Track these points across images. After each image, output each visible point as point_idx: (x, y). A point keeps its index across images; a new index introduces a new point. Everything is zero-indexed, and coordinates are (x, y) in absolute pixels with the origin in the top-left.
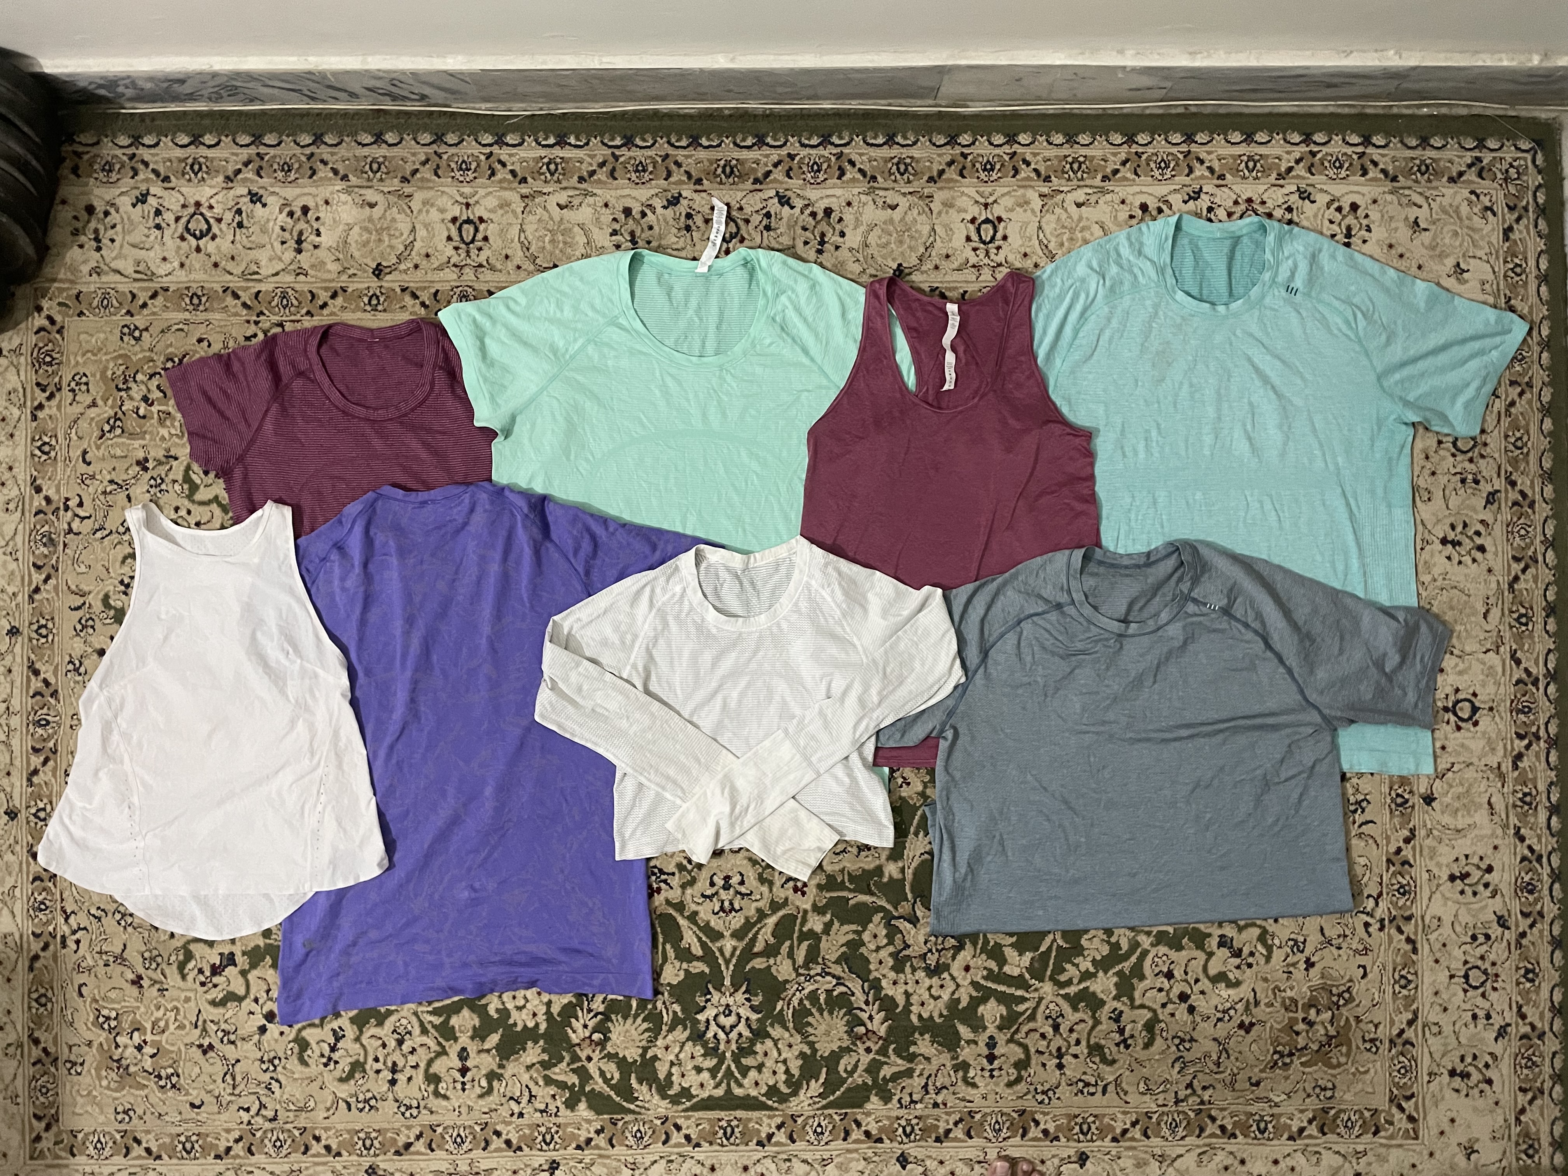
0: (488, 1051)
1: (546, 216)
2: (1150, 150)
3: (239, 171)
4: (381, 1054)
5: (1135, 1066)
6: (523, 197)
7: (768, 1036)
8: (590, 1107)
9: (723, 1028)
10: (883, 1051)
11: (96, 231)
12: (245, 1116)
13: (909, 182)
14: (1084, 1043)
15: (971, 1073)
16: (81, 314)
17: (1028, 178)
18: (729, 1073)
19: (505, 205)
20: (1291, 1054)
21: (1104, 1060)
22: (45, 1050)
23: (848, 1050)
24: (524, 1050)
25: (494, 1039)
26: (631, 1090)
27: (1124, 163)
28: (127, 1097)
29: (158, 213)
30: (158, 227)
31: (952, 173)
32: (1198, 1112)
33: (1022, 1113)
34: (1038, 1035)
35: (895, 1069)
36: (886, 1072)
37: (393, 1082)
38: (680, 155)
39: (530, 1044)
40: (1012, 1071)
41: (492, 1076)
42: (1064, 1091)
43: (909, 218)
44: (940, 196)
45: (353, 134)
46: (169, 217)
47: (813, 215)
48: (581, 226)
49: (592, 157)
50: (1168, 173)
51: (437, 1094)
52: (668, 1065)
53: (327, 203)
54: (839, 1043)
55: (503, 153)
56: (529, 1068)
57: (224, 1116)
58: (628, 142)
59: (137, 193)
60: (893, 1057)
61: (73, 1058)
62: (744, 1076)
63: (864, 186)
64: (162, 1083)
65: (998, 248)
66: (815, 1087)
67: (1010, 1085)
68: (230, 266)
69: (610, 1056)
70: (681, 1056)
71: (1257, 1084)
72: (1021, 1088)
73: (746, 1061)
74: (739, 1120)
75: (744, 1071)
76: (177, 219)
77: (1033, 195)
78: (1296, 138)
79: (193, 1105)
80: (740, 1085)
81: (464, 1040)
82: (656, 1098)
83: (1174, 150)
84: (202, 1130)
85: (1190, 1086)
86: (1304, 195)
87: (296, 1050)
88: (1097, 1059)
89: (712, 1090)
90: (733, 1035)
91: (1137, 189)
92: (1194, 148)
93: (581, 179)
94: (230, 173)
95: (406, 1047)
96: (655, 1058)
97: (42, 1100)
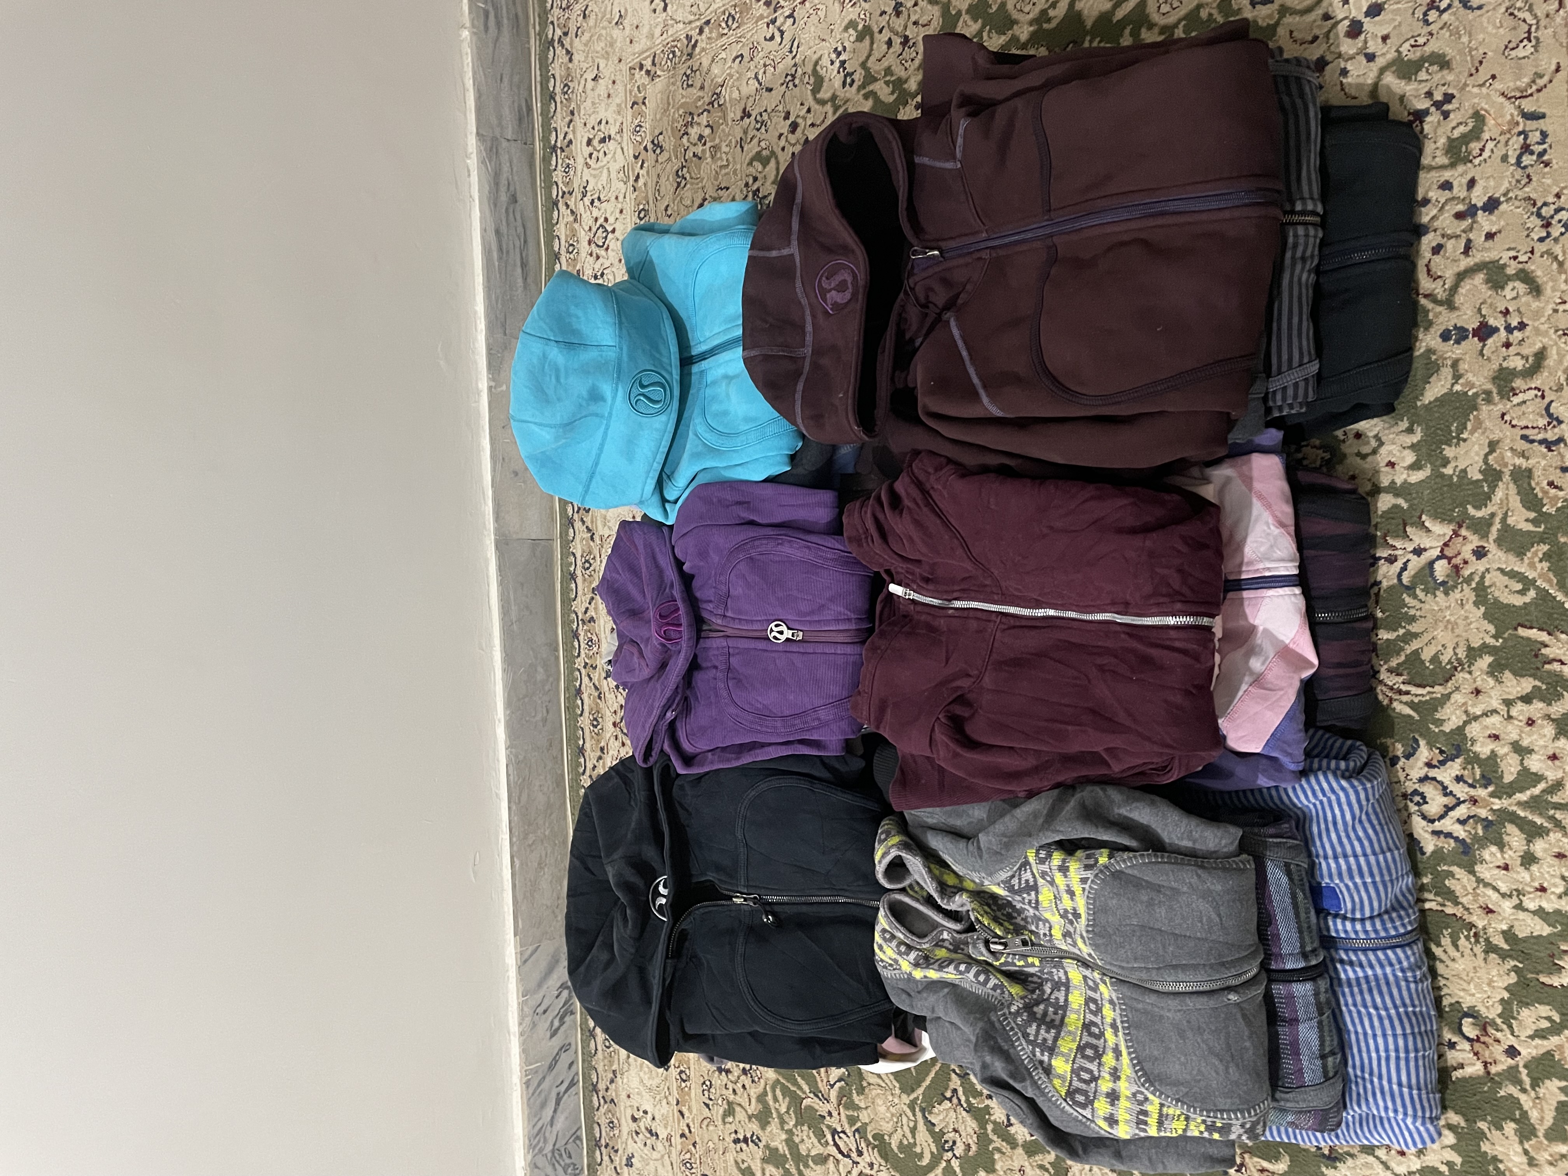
9: (1448, 809)
10: (1481, 527)
14: (1447, 175)
18: (1535, 804)
21: (1475, 134)
23: (1482, 590)
35: (1515, 502)
36: (1521, 519)
39: (1485, 1147)
40: (1508, 292)
52: (1521, 915)
53: (629, 1097)
54: (1470, 606)
60: (1493, 506)
62: (1538, 778)
66: (1559, 646)
67: (1536, 290)
69: (1508, 1016)
70: (1504, 888)
75: (1528, 778)
96: (1509, 935)
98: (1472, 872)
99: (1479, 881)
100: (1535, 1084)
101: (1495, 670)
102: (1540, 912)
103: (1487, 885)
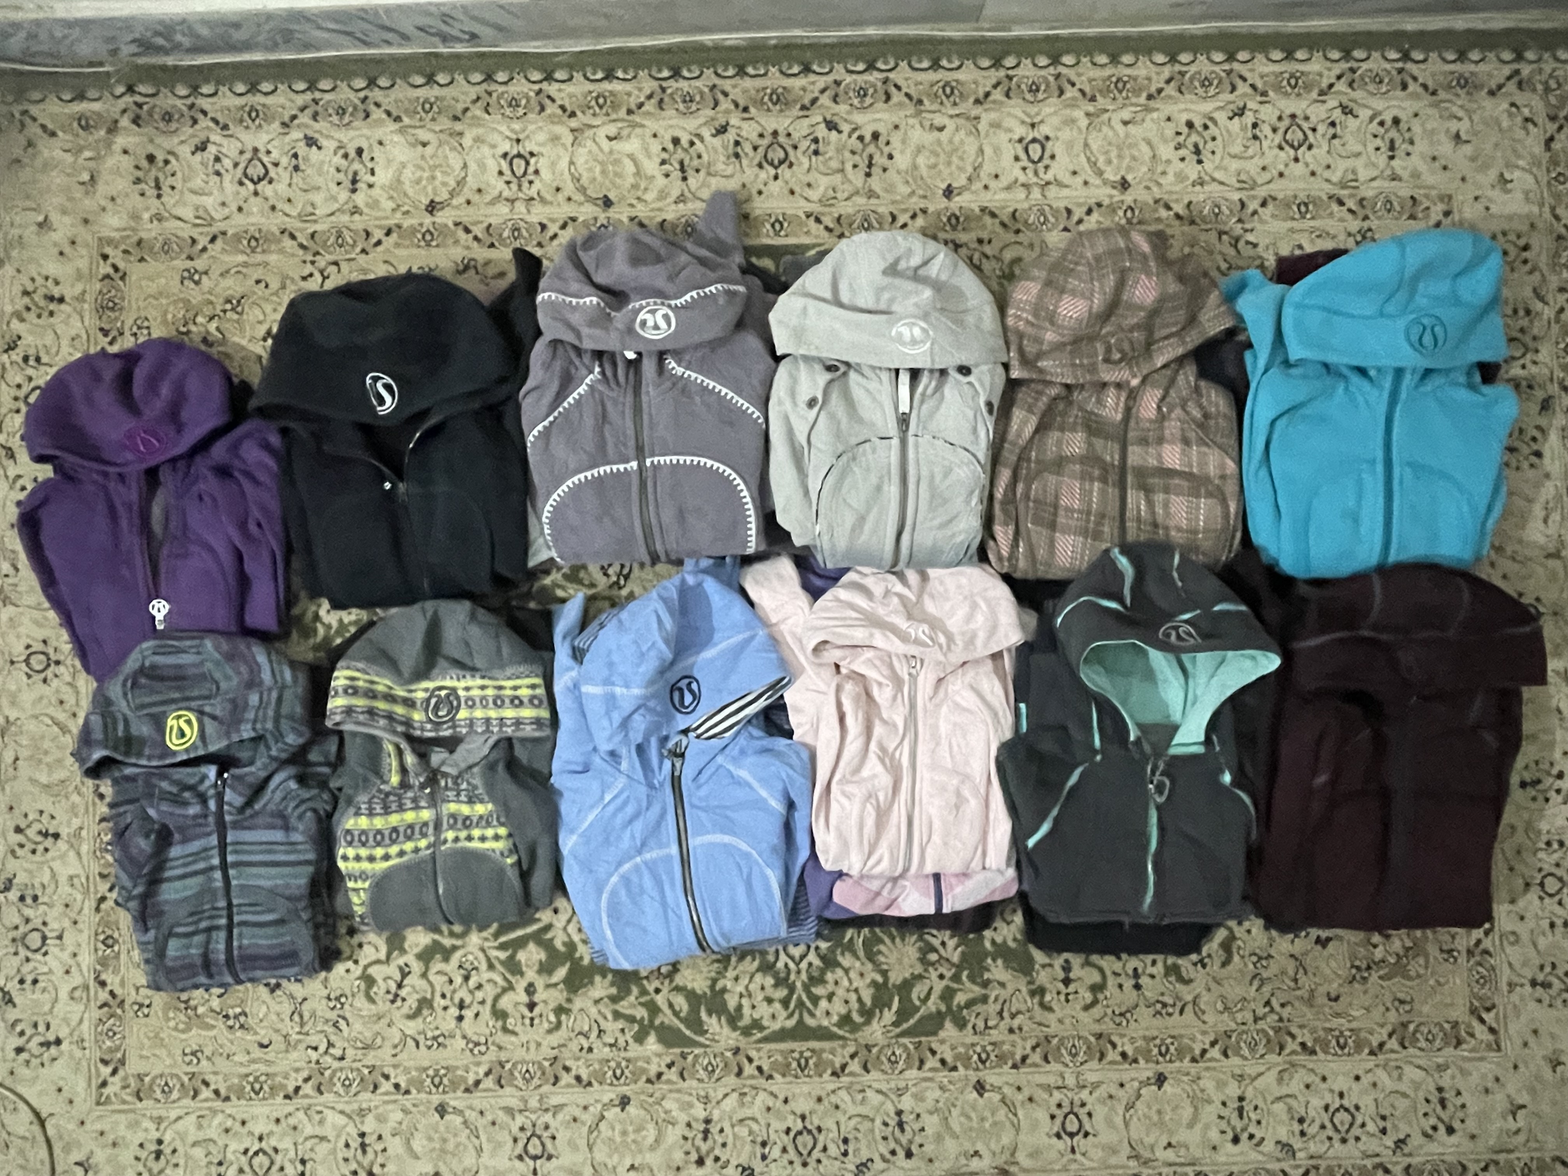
0: (555, 985)
1: (595, 148)
2: (1193, 69)
3: (294, 117)
4: (448, 990)
5: (1212, 985)
6: (573, 130)
7: (839, 965)
8: (661, 1040)
9: (792, 958)
10: (956, 978)
11: (157, 180)
12: (314, 1055)
13: (955, 104)
14: (1160, 964)
15: (1048, 998)
16: (142, 259)
17: (1074, 98)
18: (801, 1004)
19: (555, 139)
20: (1369, 968)
21: (1180, 979)
22: (112, 993)
23: (920, 977)
24: (592, 983)
25: (561, 973)
26: (700, 1023)
27: (1168, 82)
28: (195, 1037)
29: (217, 159)
30: (218, 173)
31: (997, 95)
32: (1277, 1030)
33: (1099, 1036)
35: (970, 996)
36: (960, 998)
37: (460, 1018)
38: (727, 85)
39: (598, 979)
40: (1088, 994)
41: (560, 1010)
42: (1144, 1014)
43: (957, 139)
44: (987, 118)
45: (405, 77)
46: (227, 163)
47: (861, 138)
48: (631, 157)
49: (640, 90)
50: (1212, 91)
51: (505, 1030)
52: (737, 998)
53: (381, 143)
54: (911, 971)
55: (552, 89)
56: (597, 1002)
57: (294, 1055)
58: (676, 74)
59: (196, 141)
60: (968, 984)
61: (140, 999)
62: (816, 1006)
63: (910, 110)
64: (230, 1022)
65: (1047, 167)
66: (889, 1016)
67: (1087, 1008)
68: (287, 208)
69: (678, 989)
70: (751, 987)
71: (1337, 999)
72: (1097, 1011)
73: (818, 991)
74: (813, 1051)
75: (815, 1000)
76: (236, 165)
77: (1079, 114)
78: (1335, 55)
79: (262, 1046)
80: (812, 1015)
81: (531, 975)
82: (726, 1030)
83: (1217, 69)
84: (270, 1070)
85: (1268, 1003)
86: (1347, 110)
87: (363, 986)
88: (1173, 979)
89: (783, 1021)
90: (804, 965)
91: (1182, 106)
92: (1236, 66)
93: (630, 112)
94: (286, 119)
95: (472, 983)
96: (724, 990)
97: (108, 1043)
98: (757, 970)
99: (753, 974)
100: (642, 1004)
101: (874, 983)
102: (739, 1007)
103: (751, 978)
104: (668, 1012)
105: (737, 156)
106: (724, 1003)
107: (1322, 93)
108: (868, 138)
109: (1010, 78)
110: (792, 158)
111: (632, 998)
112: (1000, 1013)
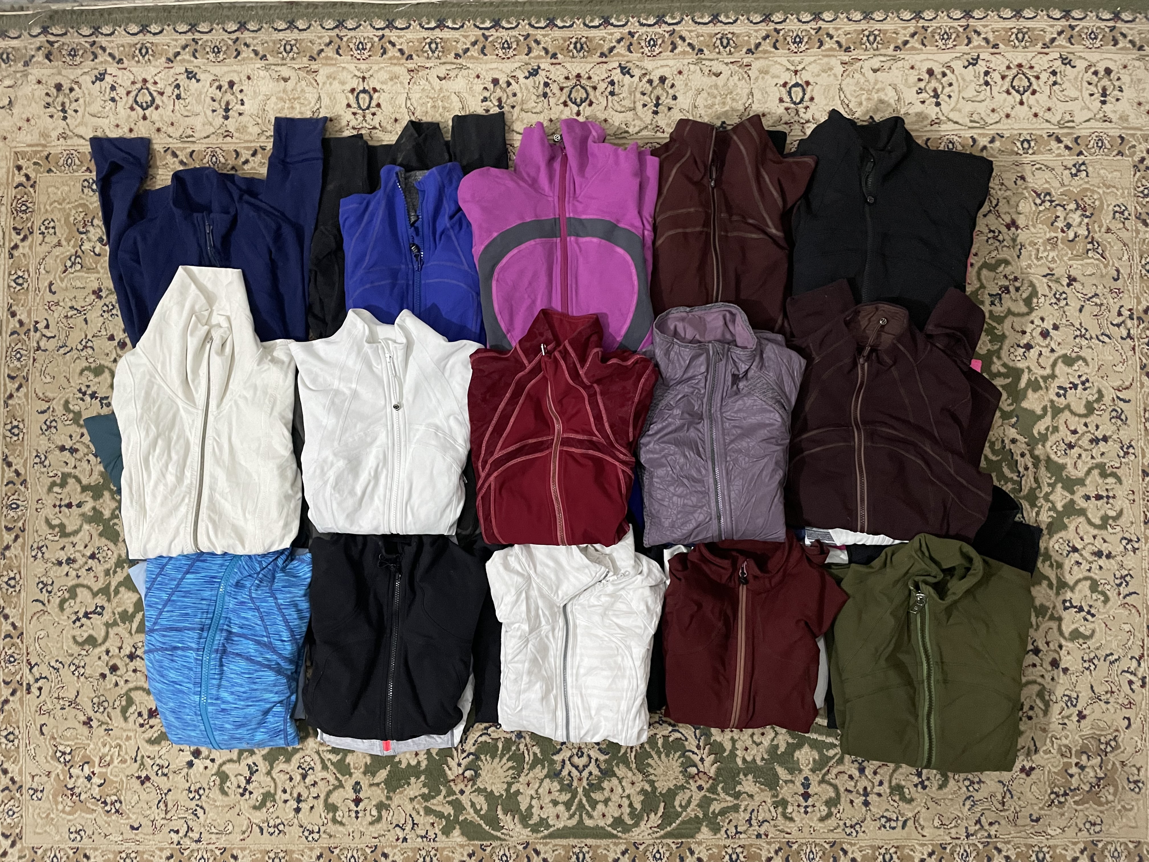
0: (378, 785)
1: (428, 87)
2: (934, 24)
3: (178, 53)
4: (288, 786)
5: (930, 804)
6: (410, 71)
7: (615, 775)
8: (463, 834)
9: (576, 767)
10: (713, 790)
11: (63, 104)
12: (175, 837)
13: (730, 53)
14: (886, 784)
15: (789, 810)
16: (50, 171)
17: (832, 49)
18: (581, 805)
19: (394, 78)
20: (1065, 794)
21: (903, 798)
22: (12, 779)
23: (683, 788)
24: (408, 784)
25: (383, 774)
26: (497, 820)
27: (913, 35)
28: (80, 819)
29: (113, 88)
30: (113, 100)
31: (766, 45)
32: (986, 844)
33: (833, 844)
34: (846, 777)
35: (724, 805)
36: (716, 807)
37: (298, 810)
38: (539, 34)
39: (413, 780)
40: (824, 807)
41: (381, 807)
42: (870, 826)
43: (731, 83)
44: (756, 65)
45: (271, 22)
46: (121, 91)
47: (650, 82)
48: (458, 94)
49: (466, 37)
50: (950, 43)
51: (334, 821)
52: (528, 799)
53: (249, 78)
54: (674, 782)
55: (392, 35)
56: (412, 800)
57: (158, 837)
58: (496, 24)
59: (96, 72)
60: (723, 795)
61: (34, 786)
62: (594, 808)
63: (692, 57)
64: (108, 808)
65: (807, 108)
66: (655, 819)
67: (822, 819)
68: (171, 130)
69: (479, 791)
70: (540, 791)
71: (1037, 820)
72: (832, 822)
73: (597, 796)
74: (590, 847)
75: (594, 804)
76: (128, 93)
77: (835, 62)
78: (1057, 14)
79: (132, 828)
80: (591, 817)
81: (358, 775)
82: (519, 826)
83: (955, 24)
84: (140, 848)
85: (978, 822)
86: (1066, 61)
87: (218, 782)
88: (897, 798)
89: (565, 821)
90: (585, 774)
91: (923, 56)
92: (972, 22)
93: (457, 56)
94: (171, 55)
95: (309, 780)
96: (518, 792)
97: (9, 820)
98: (546, 777)
99: (542, 780)
100: (449, 803)
101: (644, 792)
102: (531, 807)
103: (541, 784)
104: (472, 811)
105: (545, 95)
106: (518, 803)
107: (1045, 46)
108: (656, 82)
109: (777, 31)
110: (592, 97)
111: (440, 798)
112: (749, 821)
